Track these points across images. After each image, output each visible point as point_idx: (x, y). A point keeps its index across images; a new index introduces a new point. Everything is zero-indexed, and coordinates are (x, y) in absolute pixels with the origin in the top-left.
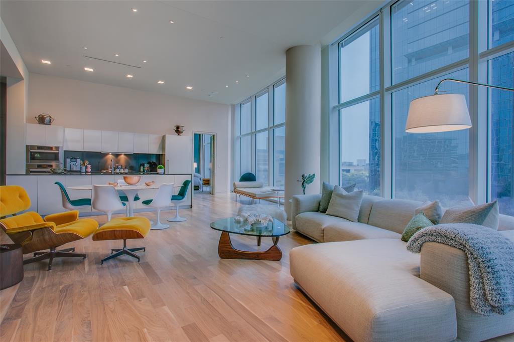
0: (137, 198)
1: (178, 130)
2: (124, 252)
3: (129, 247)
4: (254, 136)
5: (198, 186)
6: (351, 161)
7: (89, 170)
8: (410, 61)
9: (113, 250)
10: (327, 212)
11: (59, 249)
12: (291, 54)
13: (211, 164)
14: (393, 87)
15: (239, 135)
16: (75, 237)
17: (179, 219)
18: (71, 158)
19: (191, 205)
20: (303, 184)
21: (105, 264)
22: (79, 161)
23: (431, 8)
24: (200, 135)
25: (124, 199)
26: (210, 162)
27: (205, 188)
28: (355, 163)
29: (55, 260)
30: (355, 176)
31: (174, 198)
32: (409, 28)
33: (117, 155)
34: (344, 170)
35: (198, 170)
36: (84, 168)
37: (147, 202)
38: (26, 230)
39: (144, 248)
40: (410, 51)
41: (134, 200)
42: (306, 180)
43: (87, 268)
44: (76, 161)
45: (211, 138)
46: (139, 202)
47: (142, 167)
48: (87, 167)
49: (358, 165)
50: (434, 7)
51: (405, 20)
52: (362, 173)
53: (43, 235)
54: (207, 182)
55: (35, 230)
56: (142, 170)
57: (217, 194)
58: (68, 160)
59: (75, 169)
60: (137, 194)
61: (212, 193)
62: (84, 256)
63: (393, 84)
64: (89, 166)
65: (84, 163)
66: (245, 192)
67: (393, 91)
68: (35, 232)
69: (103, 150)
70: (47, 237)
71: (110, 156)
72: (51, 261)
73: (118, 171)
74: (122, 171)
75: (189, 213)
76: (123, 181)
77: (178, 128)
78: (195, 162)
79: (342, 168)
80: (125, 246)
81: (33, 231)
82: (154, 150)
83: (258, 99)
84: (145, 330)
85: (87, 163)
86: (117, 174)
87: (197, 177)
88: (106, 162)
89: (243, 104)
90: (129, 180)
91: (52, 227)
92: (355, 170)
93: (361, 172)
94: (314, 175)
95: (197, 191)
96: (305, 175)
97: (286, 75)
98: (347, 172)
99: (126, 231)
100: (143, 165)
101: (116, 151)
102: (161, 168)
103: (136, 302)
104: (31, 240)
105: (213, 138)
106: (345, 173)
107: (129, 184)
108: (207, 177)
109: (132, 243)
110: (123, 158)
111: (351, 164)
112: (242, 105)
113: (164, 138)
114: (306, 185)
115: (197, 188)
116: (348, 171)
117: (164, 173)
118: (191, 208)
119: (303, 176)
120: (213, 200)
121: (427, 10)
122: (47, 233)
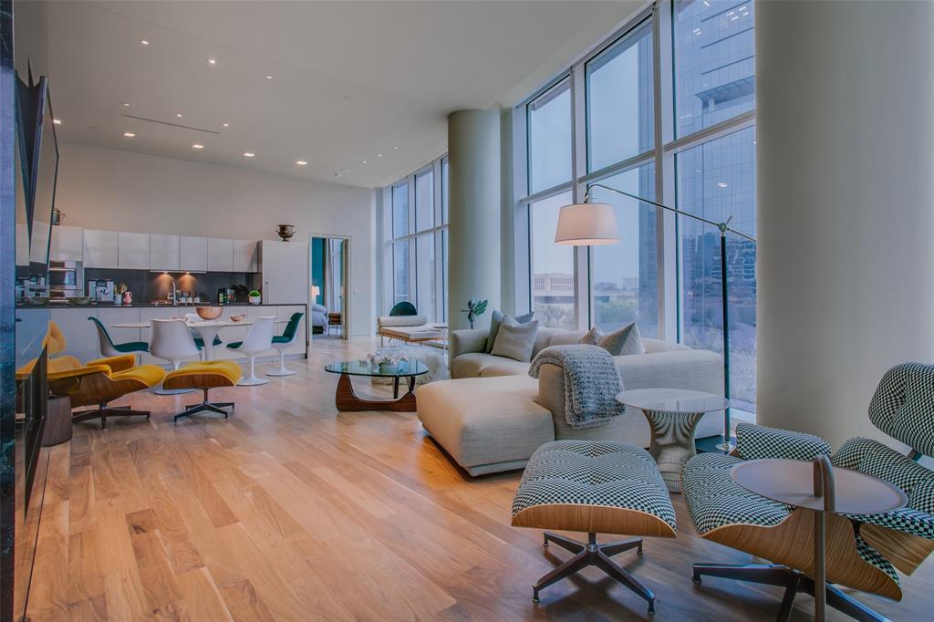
0: (217, 342)
1: (284, 233)
2: (205, 407)
3: (211, 401)
4: (413, 242)
5: (321, 327)
6: (612, 282)
7: (129, 300)
8: (705, 105)
9: (187, 407)
10: (493, 352)
11: (111, 405)
12: (457, 122)
13: (343, 288)
14: (677, 143)
15: (390, 238)
16: (137, 386)
17: (284, 371)
18: (97, 282)
19: (306, 355)
20: (470, 314)
21: (179, 422)
22: (111, 285)
23: (739, 14)
24: (324, 240)
25: (199, 343)
26: (341, 284)
27: (333, 331)
28: (620, 286)
29: (109, 419)
30: (618, 308)
31: (276, 340)
32: (703, 47)
33: (176, 275)
34: (597, 298)
35: (322, 300)
36: (119, 297)
37: (234, 346)
38: (72, 375)
39: (233, 404)
40: (706, 87)
41: (214, 344)
42: (474, 310)
43: (155, 426)
44: (106, 286)
45: (342, 244)
46: (222, 347)
47: (221, 295)
48: (124, 296)
49: (624, 289)
50: (744, 11)
51: (697, 31)
52: (631, 303)
53: (94, 382)
54: (336, 319)
55: (83, 375)
56: (221, 299)
57: (352, 340)
58: (92, 284)
59: (104, 299)
60: (217, 336)
61: (344, 338)
62: (148, 414)
63: (678, 138)
64: (128, 293)
65: (119, 289)
66: (401, 333)
67: (679, 149)
68: (83, 378)
69: (153, 267)
70: (100, 385)
71: (165, 278)
72: (104, 420)
73: (183, 300)
74: (190, 300)
75: (304, 365)
76: (197, 315)
77: (283, 228)
78: (315, 285)
79: (594, 294)
80: (206, 399)
81: (80, 377)
82: (242, 265)
83: (419, 180)
84: (240, 467)
85: (124, 288)
86: (182, 305)
87: (320, 311)
88: (158, 286)
89: (397, 187)
90: (204, 313)
91: (107, 372)
92: (619, 297)
93: (629, 301)
94: (486, 301)
95: (320, 335)
96: (473, 302)
97: (449, 151)
98: (604, 301)
99: (209, 375)
100: (223, 291)
101: (175, 267)
102: (255, 295)
103: (228, 450)
104: (78, 389)
105: (345, 245)
106: (600, 303)
107: (205, 319)
108: (337, 310)
109: (216, 395)
110: (187, 278)
111: (611, 288)
112: (395, 189)
113: (259, 247)
114: (475, 317)
115: (318, 330)
116: (606, 299)
117: (261, 304)
118: (306, 358)
119: (469, 304)
120: (346, 348)
121: (733, 16)
122: (100, 379)
